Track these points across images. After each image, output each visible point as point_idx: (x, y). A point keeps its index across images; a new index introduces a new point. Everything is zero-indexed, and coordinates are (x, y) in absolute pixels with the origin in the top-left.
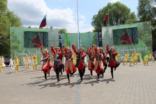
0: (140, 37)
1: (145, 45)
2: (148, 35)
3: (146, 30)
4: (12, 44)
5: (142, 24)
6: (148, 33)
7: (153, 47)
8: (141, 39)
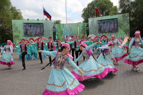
0: (120, 26)
1: (124, 33)
2: (126, 25)
3: (124, 21)
4: (14, 34)
5: (122, 16)
6: (127, 23)
7: (130, 34)
8: (121, 28)
